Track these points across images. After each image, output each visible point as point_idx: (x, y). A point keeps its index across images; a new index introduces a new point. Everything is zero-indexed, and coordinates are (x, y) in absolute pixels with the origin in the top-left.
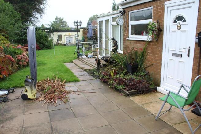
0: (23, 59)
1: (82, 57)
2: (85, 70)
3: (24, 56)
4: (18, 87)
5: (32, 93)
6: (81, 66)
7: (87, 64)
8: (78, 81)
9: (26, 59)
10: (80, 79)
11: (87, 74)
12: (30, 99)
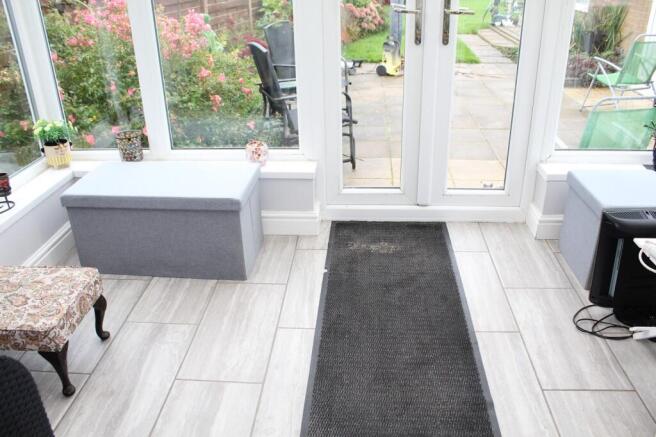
0: (370, 18)
1: (502, 25)
2: (500, 48)
3: (371, 10)
4: (366, 61)
5: (394, 64)
6: (494, 42)
7: (508, 39)
8: (476, 62)
9: (375, 18)
10: (482, 60)
11: (501, 54)
12: (388, 75)
